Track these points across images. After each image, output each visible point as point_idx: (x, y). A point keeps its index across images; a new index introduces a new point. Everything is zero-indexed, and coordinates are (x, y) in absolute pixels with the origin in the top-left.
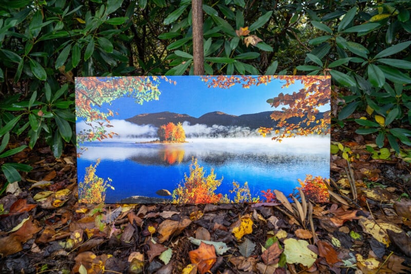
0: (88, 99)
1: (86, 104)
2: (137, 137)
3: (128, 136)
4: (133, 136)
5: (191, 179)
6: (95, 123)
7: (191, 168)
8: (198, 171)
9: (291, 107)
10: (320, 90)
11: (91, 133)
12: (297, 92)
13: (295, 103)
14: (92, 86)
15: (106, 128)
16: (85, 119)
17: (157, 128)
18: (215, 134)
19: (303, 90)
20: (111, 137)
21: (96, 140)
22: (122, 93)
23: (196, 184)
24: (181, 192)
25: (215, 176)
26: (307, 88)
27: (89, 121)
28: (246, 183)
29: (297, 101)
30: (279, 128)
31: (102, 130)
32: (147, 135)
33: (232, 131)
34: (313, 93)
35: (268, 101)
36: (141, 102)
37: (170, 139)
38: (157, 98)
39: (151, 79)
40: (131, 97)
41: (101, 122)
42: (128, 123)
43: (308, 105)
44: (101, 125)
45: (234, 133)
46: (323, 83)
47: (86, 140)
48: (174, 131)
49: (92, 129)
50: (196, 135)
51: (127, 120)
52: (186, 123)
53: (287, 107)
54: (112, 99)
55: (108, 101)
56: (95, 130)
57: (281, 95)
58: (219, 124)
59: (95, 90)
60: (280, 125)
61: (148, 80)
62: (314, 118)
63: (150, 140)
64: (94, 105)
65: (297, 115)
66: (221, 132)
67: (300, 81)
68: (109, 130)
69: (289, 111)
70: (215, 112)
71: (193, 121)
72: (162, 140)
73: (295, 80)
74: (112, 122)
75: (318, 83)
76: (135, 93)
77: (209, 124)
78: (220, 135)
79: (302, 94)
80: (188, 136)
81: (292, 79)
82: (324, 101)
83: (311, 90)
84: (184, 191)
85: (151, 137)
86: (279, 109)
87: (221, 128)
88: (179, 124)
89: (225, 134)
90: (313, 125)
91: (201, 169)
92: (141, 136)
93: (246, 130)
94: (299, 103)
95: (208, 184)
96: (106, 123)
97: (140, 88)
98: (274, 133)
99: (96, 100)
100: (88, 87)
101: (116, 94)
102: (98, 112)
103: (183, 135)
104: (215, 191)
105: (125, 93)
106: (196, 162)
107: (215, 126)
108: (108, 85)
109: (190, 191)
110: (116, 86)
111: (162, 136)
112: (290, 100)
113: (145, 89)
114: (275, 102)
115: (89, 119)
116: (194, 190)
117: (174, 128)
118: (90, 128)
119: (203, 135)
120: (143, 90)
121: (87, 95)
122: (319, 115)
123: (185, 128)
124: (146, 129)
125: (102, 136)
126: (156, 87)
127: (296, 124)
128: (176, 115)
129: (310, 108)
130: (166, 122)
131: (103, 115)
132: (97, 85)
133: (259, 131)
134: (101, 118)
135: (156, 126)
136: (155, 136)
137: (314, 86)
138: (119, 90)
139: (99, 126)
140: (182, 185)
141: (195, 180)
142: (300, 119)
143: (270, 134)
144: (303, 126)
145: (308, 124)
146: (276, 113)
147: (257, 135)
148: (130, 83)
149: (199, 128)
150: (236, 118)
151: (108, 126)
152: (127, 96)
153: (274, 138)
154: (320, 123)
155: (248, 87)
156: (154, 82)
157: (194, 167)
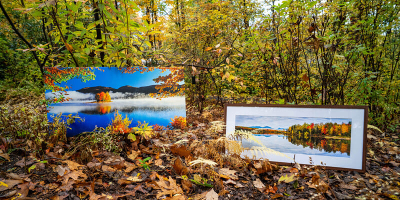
0: (52, 79)
1: (51, 82)
2: (83, 100)
3: (78, 100)
4: (81, 100)
5: (116, 121)
6: (57, 93)
7: (115, 115)
8: (119, 117)
9: (165, 82)
10: (179, 74)
11: (56, 98)
12: (168, 75)
13: (167, 81)
14: (55, 72)
15: (64, 96)
16: (51, 91)
17: (95, 95)
18: (127, 97)
19: (170, 74)
20: (68, 100)
21: (59, 102)
22: (73, 76)
23: (118, 123)
24: (110, 128)
25: (128, 119)
26: (173, 73)
27: (53, 92)
28: (145, 121)
29: (168, 80)
30: (159, 93)
31: (62, 97)
32: (90, 99)
33: (135, 95)
34: (176, 76)
35: (154, 80)
36: (85, 81)
37: (102, 101)
38: (94, 79)
39: (90, 69)
40: (79, 78)
41: (61, 92)
42: (78, 93)
43: (174, 81)
44: (61, 94)
45: (137, 96)
46: (180, 71)
47: (52, 103)
48: (105, 97)
49: (55, 96)
50: (117, 98)
51: (77, 91)
52: (111, 92)
53: (163, 83)
54: (67, 79)
55: (65, 81)
56: (58, 97)
57: (160, 77)
58: (129, 92)
59: (56, 75)
60: (160, 92)
61: (88, 69)
62: (177, 88)
63: (91, 101)
64: (56, 83)
65: (168, 86)
66: (130, 96)
67: (169, 70)
68: (66, 97)
69: (164, 85)
70: (126, 86)
71: (114, 91)
72: (98, 101)
73: (166, 69)
74: (68, 92)
75: (178, 71)
76: (81, 76)
77: (124, 92)
78: (129, 98)
79: (170, 76)
80: (113, 99)
81: (165, 69)
82: (181, 80)
83: (175, 74)
84: (112, 128)
85: (91, 99)
86: (159, 83)
87: (130, 94)
88: (107, 92)
89: (132, 97)
90: (176, 91)
91: (120, 116)
92: (86, 99)
93: (143, 95)
94: (169, 81)
95: (125, 123)
96: (64, 93)
97: (84, 74)
98: (157, 96)
99: (57, 80)
100: (51, 73)
101: (69, 77)
102: (59, 87)
103: (110, 98)
104: (128, 127)
105: (75, 76)
106: (117, 112)
107: (127, 93)
108: (64, 72)
109: (115, 127)
110: (69, 73)
111: (98, 99)
112: (164, 79)
113: (87, 74)
114: (157, 80)
115: (53, 90)
116: (117, 127)
117: (104, 95)
118: (54, 95)
119: (120, 98)
120: (85, 75)
121: (52, 77)
122: (179, 86)
123: (111, 94)
124: (88, 95)
125: (62, 100)
126: (93, 73)
127: (168, 91)
128: (105, 88)
129: (175, 83)
130: (100, 92)
131: (62, 89)
132: (57, 72)
133: (149, 95)
134: (61, 90)
135: (94, 94)
136: (94, 99)
137: (176, 72)
138: (71, 75)
139: (60, 95)
140: (111, 124)
141: (118, 122)
142: (170, 89)
143: (155, 96)
144: (172, 92)
145: (174, 91)
146: (158, 86)
147: (149, 97)
148: (77, 71)
149: (118, 94)
150: (138, 88)
151: (66, 94)
152: (77, 78)
153: (157, 98)
154: (180, 90)
155: (143, 73)
156: (92, 71)
157: (116, 115)
